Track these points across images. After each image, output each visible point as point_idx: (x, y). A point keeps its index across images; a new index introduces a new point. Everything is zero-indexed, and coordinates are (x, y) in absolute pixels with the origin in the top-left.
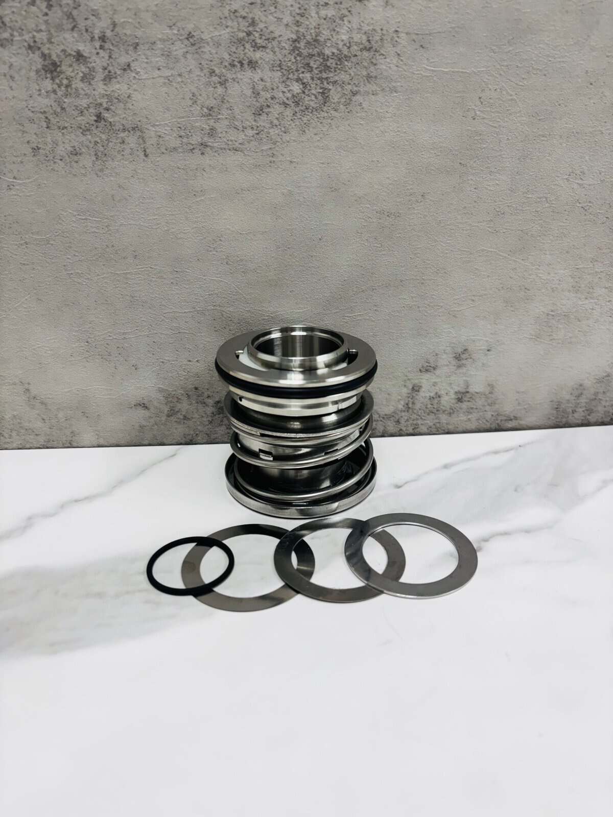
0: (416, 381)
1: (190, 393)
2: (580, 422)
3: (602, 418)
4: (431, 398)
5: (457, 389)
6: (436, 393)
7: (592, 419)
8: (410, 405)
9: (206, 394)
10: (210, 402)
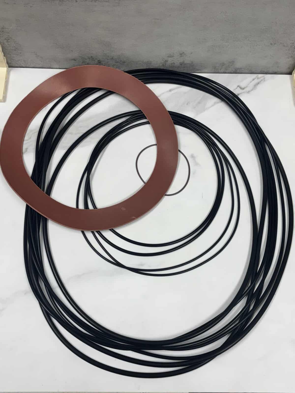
0: (166, 59)
1: (90, 58)
2: (223, 72)
3: (231, 71)
4: (171, 64)
5: (180, 62)
6: (173, 62)
7: (227, 71)
8: (164, 65)
9: (95, 58)
10: (96, 60)
